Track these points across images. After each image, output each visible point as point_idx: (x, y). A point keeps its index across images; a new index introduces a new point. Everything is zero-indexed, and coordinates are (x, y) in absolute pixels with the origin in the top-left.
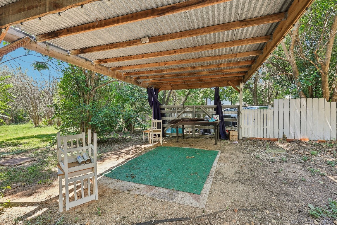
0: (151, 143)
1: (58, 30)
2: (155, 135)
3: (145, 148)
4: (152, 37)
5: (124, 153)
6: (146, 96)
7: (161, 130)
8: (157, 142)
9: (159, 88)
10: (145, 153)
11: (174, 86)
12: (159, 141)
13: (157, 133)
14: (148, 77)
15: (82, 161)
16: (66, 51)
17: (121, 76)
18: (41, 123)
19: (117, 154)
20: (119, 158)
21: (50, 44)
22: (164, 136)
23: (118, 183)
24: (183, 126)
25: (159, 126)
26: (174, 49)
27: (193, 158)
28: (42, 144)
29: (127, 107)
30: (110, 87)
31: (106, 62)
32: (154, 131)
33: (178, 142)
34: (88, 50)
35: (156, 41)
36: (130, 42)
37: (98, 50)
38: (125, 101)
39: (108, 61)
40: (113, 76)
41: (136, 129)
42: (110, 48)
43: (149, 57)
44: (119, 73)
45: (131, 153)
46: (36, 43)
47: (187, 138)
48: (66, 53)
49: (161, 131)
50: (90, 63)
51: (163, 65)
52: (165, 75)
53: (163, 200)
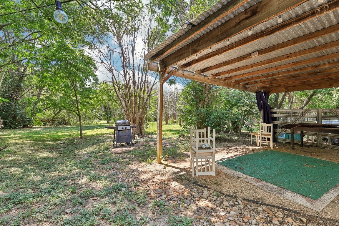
0: (260, 145)
1: (191, 61)
2: (265, 138)
3: (252, 149)
4: (262, 50)
5: (232, 150)
6: (255, 100)
7: (272, 133)
8: (267, 145)
9: (269, 91)
10: (253, 153)
11: (289, 88)
12: (269, 145)
13: (266, 137)
14: (256, 82)
15: (205, 147)
16: (193, 72)
17: (230, 84)
18: (169, 122)
19: (226, 150)
20: (229, 153)
21: (184, 70)
22: (275, 140)
23: (229, 170)
24: (302, 132)
25: (268, 129)
26: (287, 55)
27: (314, 168)
28: (173, 136)
29: (235, 110)
30: (220, 93)
31: (219, 75)
32: (262, 134)
33: (293, 149)
34: (207, 70)
35: (266, 53)
36: (241, 58)
37: (214, 69)
38: (233, 105)
39: (221, 74)
40: (223, 85)
41: (243, 131)
42: (224, 66)
43: (259, 66)
44: (229, 82)
45: (238, 151)
46: (178, 71)
47: (308, 146)
48: (192, 74)
49: (272, 135)
50: (207, 78)
51: (274, 70)
52: (277, 78)
53: (271, 192)
